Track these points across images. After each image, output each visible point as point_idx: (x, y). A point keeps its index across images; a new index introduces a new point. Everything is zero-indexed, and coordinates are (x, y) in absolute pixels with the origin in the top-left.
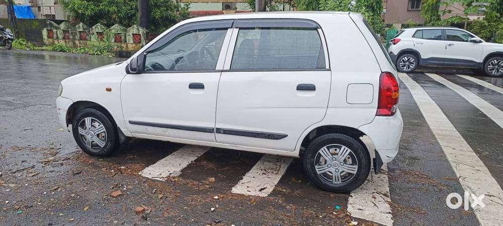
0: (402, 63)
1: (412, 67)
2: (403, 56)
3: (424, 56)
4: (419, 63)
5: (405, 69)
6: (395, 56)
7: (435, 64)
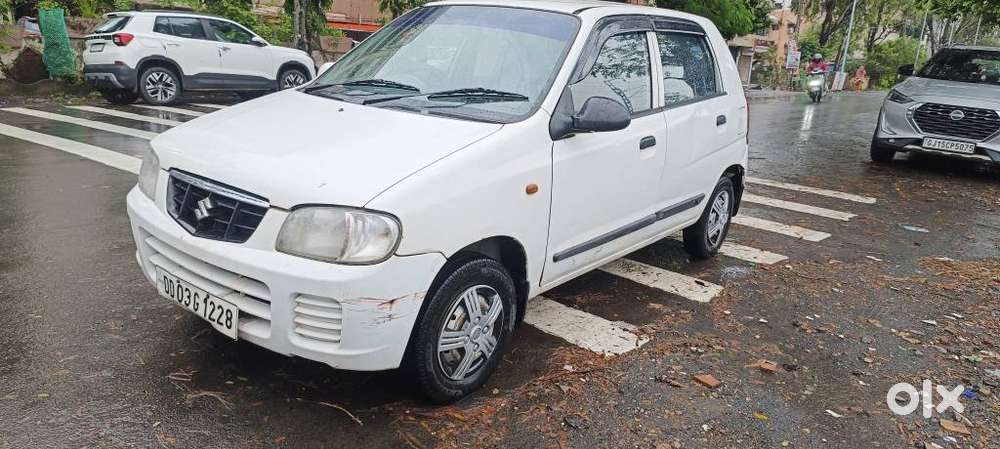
0: (151, 86)
1: (172, 92)
2: (149, 70)
3: (188, 70)
4: (181, 84)
5: (159, 99)
6: (132, 70)
7: (208, 86)
